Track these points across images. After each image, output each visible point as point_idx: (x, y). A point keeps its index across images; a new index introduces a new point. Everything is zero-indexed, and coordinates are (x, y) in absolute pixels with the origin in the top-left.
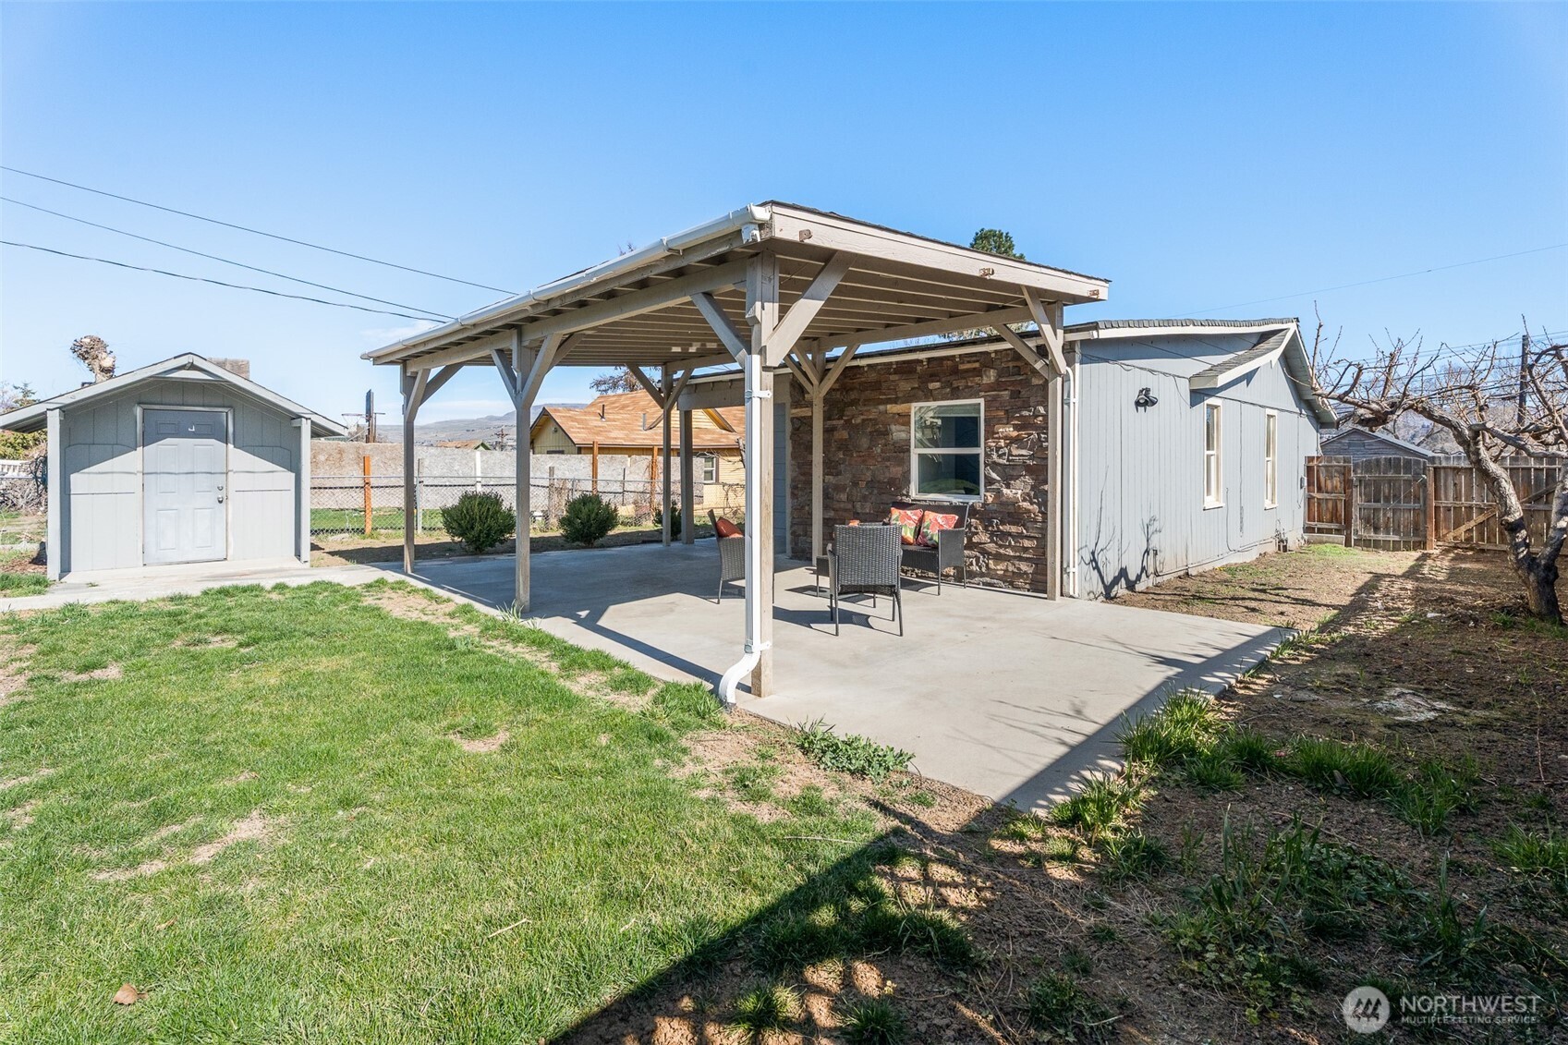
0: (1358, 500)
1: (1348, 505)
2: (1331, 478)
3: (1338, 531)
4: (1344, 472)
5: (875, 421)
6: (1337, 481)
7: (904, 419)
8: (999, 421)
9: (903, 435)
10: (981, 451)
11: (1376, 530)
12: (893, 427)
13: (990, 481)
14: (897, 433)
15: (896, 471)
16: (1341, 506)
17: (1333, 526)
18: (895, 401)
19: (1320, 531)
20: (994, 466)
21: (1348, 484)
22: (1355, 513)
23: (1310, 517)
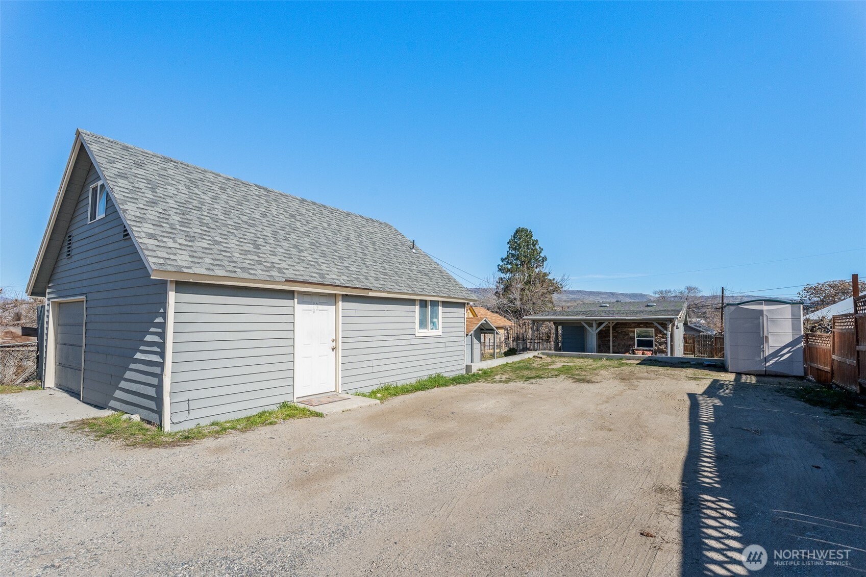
0: (697, 346)
1: (694, 347)
2: (690, 340)
3: (692, 354)
4: (693, 338)
5: (625, 332)
6: (691, 341)
7: (634, 332)
8: (658, 333)
9: (633, 335)
10: (654, 339)
11: (702, 354)
12: (630, 333)
13: (656, 345)
14: (631, 335)
15: (631, 343)
16: (692, 347)
17: (691, 353)
18: (631, 328)
19: (687, 354)
20: (657, 342)
21: (694, 342)
22: (696, 349)
23: (684, 351)
